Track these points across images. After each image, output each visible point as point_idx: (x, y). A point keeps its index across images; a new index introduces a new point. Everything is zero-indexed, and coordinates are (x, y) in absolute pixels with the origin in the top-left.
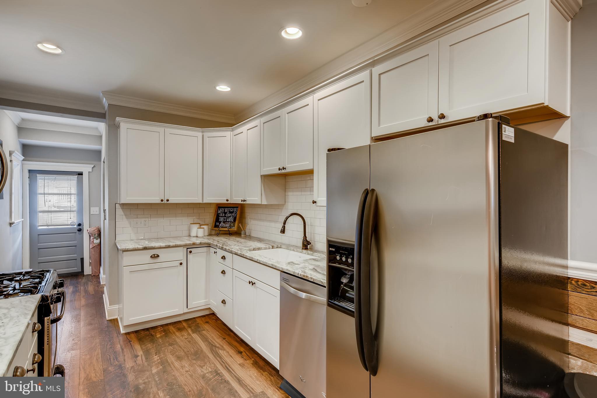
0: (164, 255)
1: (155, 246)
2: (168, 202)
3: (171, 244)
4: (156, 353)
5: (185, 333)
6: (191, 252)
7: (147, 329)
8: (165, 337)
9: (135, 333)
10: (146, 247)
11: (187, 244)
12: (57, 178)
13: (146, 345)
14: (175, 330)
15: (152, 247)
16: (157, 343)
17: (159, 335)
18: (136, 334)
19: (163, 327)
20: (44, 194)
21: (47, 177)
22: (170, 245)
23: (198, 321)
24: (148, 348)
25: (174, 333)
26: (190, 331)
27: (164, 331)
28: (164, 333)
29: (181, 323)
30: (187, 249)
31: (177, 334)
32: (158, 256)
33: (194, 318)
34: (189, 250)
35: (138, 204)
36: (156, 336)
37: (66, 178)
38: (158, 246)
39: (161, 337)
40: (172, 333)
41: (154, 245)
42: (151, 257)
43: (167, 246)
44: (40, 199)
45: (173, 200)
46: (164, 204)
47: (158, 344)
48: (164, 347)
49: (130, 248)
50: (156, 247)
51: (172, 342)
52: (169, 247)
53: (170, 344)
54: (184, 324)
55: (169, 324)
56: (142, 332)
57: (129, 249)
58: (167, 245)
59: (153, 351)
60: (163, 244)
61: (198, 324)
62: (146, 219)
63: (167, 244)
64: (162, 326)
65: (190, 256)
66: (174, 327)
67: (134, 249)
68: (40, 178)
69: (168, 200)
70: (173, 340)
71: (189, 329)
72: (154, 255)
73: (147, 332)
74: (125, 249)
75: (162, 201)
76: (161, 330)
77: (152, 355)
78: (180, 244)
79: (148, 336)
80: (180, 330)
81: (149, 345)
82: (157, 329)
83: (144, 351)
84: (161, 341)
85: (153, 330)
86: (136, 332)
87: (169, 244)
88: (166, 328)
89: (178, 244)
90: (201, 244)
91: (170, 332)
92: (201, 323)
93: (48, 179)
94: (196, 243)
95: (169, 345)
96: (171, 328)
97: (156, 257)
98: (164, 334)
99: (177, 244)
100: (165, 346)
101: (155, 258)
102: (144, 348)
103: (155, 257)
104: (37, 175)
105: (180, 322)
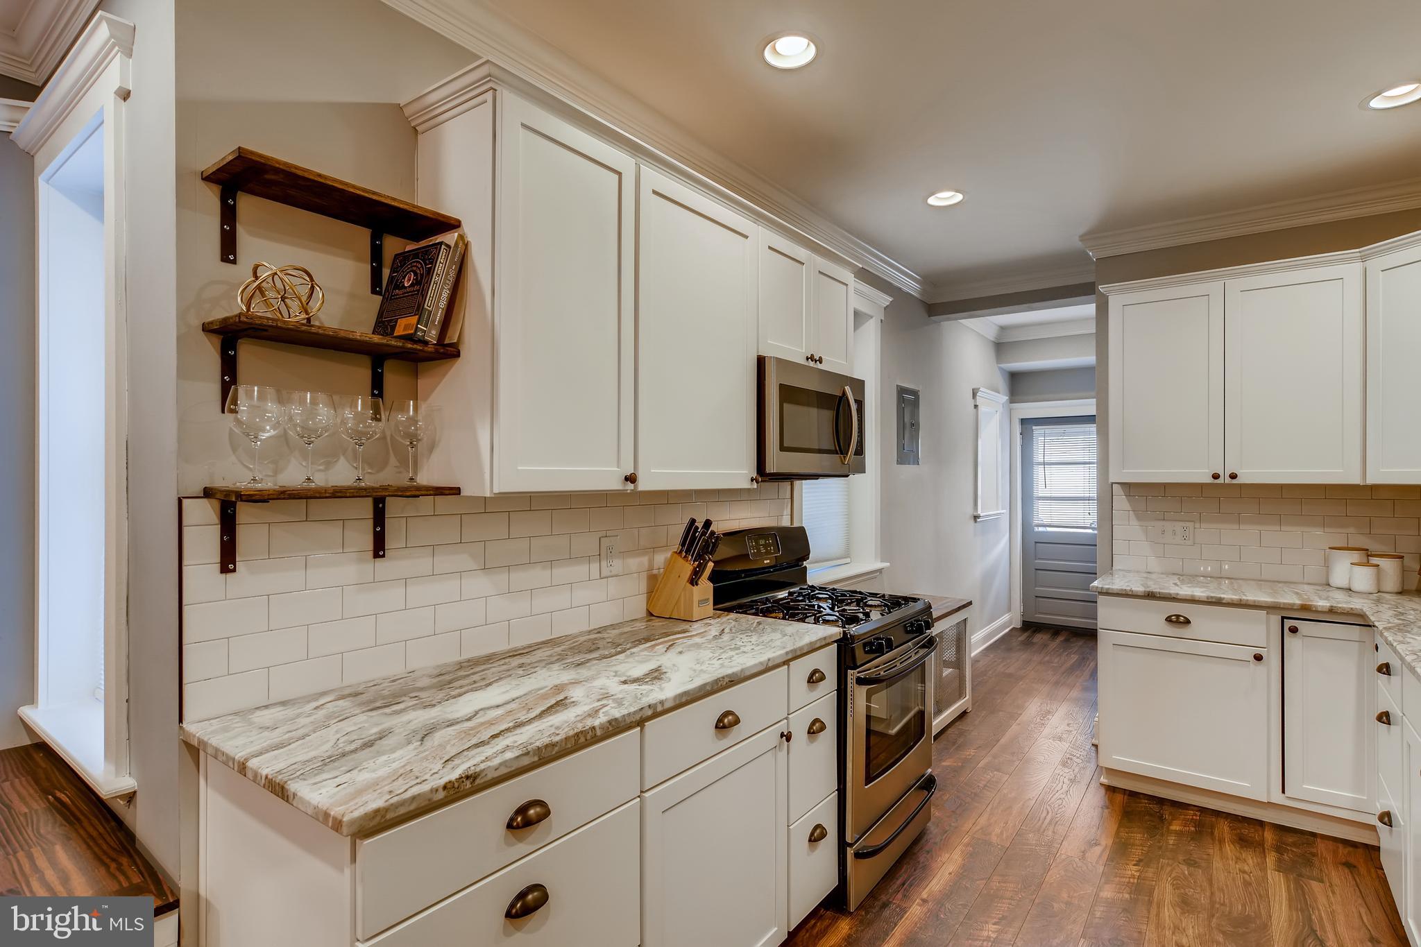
0: (1204, 623)
1: (1178, 594)
2: (1234, 481)
3: (1228, 596)
4: (1140, 861)
5: (1250, 860)
6: (1294, 630)
7: (1161, 801)
8: (1189, 839)
9: (1129, 795)
10: (1152, 592)
11: (1280, 603)
12: (1068, 430)
13: (1132, 833)
14: (1227, 837)
15: (1170, 594)
16: (1160, 842)
17: (1178, 828)
18: (1130, 798)
19: (1203, 815)
20: (1044, 464)
21: (1049, 429)
22: (1224, 598)
23: (1321, 846)
24: (1132, 841)
25: (1221, 841)
26: (1271, 859)
27: (1199, 825)
28: (1193, 829)
29: (1260, 828)
30: (1283, 618)
31: (1229, 849)
32: (1187, 622)
33: (1314, 835)
34: (1288, 623)
35: (1165, 486)
36: (1170, 824)
37: (1082, 430)
38: (1186, 595)
39: (1180, 834)
40: (1213, 839)
41: (1176, 592)
42: (1169, 620)
43: (1214, 600)
44: (1039, 472)
45: (1250, 474)
46: (1224, 485)
47: (1161, 844)
48: (1168, 859)
49: (1112, 589)
50: (1178, 597)
51: (1197, 860)
52: (1218, 602)
53: (1189, 859)
54: (1269, 836)
55: (1224, 815)
56: (1143, 801)
57: (1110, 591)
58: (1212, 597)
59: (1137, 852)
60: (1199, 593)
61: (1314, 855)
62: (1188, 524)
63: (1212, 595)
64: (1203, 810)
65: (1291, 641)
66: (1232, 829)
67: (1124, 593)
68: (1038, 430)
69: (1233, 476)
70: (1205, 857)
71: (1273, 854)
72: (1178, 616)
73: (1155, 808)
74: (1102, 588)
75: (1216, 476)
76: (1192, 819)
77: (1128, 860)
78: (1255, 601)
79: (1151, 815)
80: (1243, 842)
81: (1138, 837)
82: (1185, 811)
83: (1118, 840)
84: (1171, 842)
85: (1172, 810)
86: (1133, 794)
87: (1219, 596)
88: (1209, 819)
89: (1247, 600)
90: (1331, 611)
91: (1212, 833)
92: (1326, 859)
93: (1050, 435)
94: (1315, 606)
95: (1184, 860)
96: (1224, 827)
97: (1181, 622)
98: (1192, 832)
99: (1244, 598)
100: (1173, 859)
101: (1181, 625)
102: (1122, 834)
103: (1178, 622)
104: (1034, 428)
105: (1261, 824)
